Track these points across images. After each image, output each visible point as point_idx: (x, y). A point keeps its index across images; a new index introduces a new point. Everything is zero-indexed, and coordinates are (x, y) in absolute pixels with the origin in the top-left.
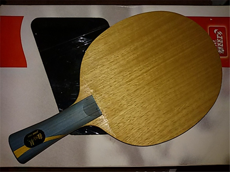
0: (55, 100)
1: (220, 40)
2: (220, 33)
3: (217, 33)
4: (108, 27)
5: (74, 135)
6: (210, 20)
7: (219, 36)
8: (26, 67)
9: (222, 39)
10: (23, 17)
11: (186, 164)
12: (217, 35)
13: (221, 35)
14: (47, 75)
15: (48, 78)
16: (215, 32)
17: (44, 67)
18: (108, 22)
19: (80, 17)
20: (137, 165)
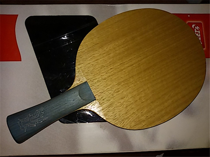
0: (48, 91)
1: (198, 34)
2: (197, 28)
3: (195, 28)
4: (97, 24)
5: (66, 124)
6: (188, 16)
7: (196, 30)
8: (21, 61)
9: (199, 33)
10: (18, 15)
11: (173, 149)
12: (195, 30)
13: (198, 29)
14: (41, 68)
15: (41, 71)
16: (193, 27)
17: (37, 60)
18: (96, 19)
19: (70, 15)
20: (127, 151)
